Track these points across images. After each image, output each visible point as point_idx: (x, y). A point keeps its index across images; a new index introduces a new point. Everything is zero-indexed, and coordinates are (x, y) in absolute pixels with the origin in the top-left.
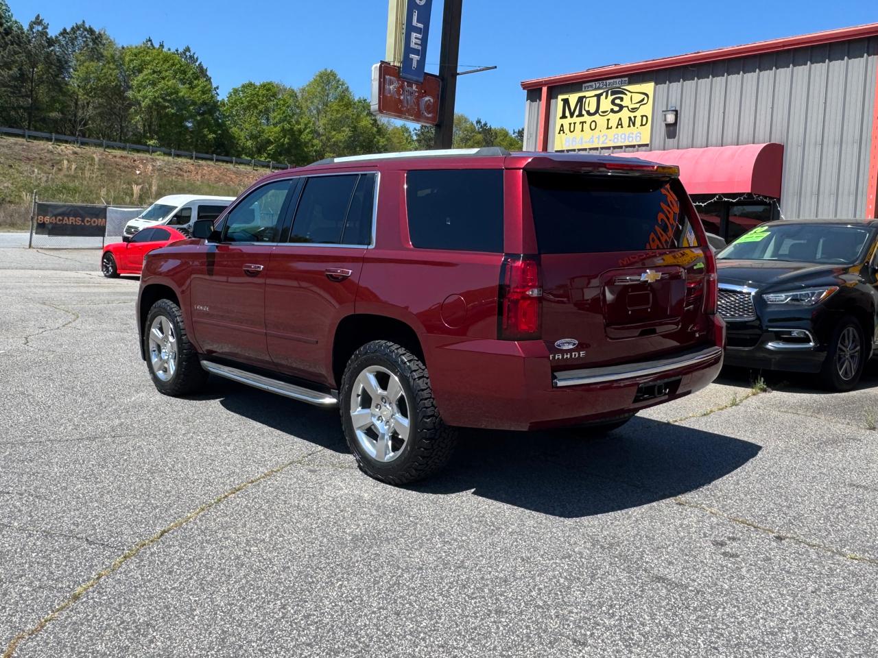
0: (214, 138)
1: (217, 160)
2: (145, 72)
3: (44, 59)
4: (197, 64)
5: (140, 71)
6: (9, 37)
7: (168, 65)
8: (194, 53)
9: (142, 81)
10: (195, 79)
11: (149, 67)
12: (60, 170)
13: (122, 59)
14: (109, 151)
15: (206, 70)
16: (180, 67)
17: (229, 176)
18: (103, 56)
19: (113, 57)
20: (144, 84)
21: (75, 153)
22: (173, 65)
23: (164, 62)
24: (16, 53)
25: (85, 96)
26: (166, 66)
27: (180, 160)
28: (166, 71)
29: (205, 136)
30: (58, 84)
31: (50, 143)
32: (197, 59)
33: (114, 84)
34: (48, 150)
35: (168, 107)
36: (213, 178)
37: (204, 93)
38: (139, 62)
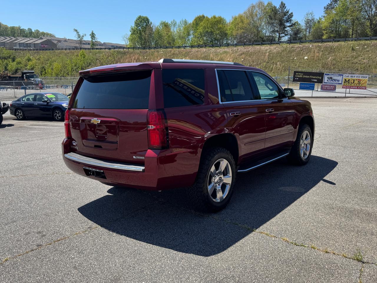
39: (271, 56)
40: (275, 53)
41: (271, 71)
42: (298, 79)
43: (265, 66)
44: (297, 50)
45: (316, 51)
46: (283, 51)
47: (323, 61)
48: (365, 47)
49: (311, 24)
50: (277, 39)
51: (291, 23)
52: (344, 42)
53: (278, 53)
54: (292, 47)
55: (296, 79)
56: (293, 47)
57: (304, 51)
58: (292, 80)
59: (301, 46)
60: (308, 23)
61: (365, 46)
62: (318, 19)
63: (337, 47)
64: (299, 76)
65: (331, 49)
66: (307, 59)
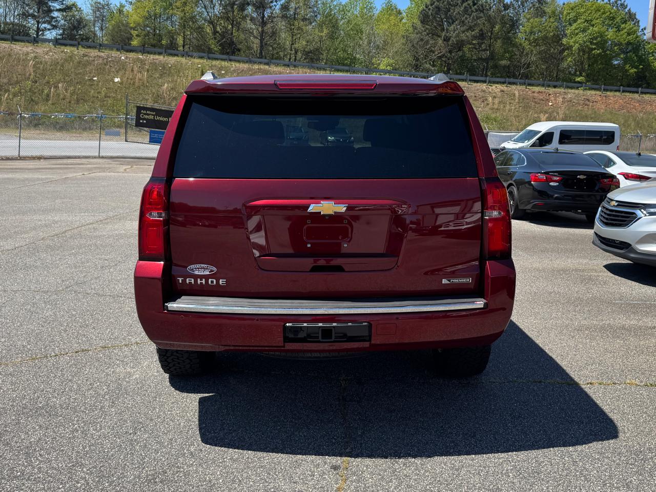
0: (635, 72)
1: (624, 91)
2: (579, 21)
3: (500, 21)
4: (626, 10)
5: (575, 21)
6: (476, 7)
7: (600, 13)
8: (625, 1)
9: (575, 30)
10: (623, 23)
11: (582, 17)
12: (488, 104)
13: (561, 13)
14: (530, 88)
15: (635, 14)
16: (610, 14)
17: (632, 105)
18: (545, 13)
19: (554, 12)
20: (576, 31)
21: (502, 91)
22: (604, 13)
23: (596, 12)
24: (478, 18)
25: (529, 46)
26: (597, 15)
27: (589, 92)
28: (597, 19)
29: (627, 71)
30: (509, 38)
31: (485, 84)
32: (627, 6)
33: (552, 34)
34: (482, 90)
35: (595, 49)
36: (616, 107)
37: (629, 34)
38: (574, 14)
39: (41, 68)
40: (49, 63)
41: (47, 100)
42: (145, 121)
43: (30, 89)
44: (96, 62)
45: (136, 69)
46: (66, 60)
47: (154, 91)
48: (223, 72)
49: (104, 12)
50: (32, 32)
51: (62, 4)
52: (186, 59)
53: (55, 63)
54: (83, 54)
55: (141, 121)
56: (86, 56)
57: (110, 66)
58: (134, 125)
59: (102, 54)
60: (98, 9)
61: (221, 70)
62: (119, 6)
63: (174, 65)
64: (146, 117)
65: (164, 68)
66: (121, 83)
